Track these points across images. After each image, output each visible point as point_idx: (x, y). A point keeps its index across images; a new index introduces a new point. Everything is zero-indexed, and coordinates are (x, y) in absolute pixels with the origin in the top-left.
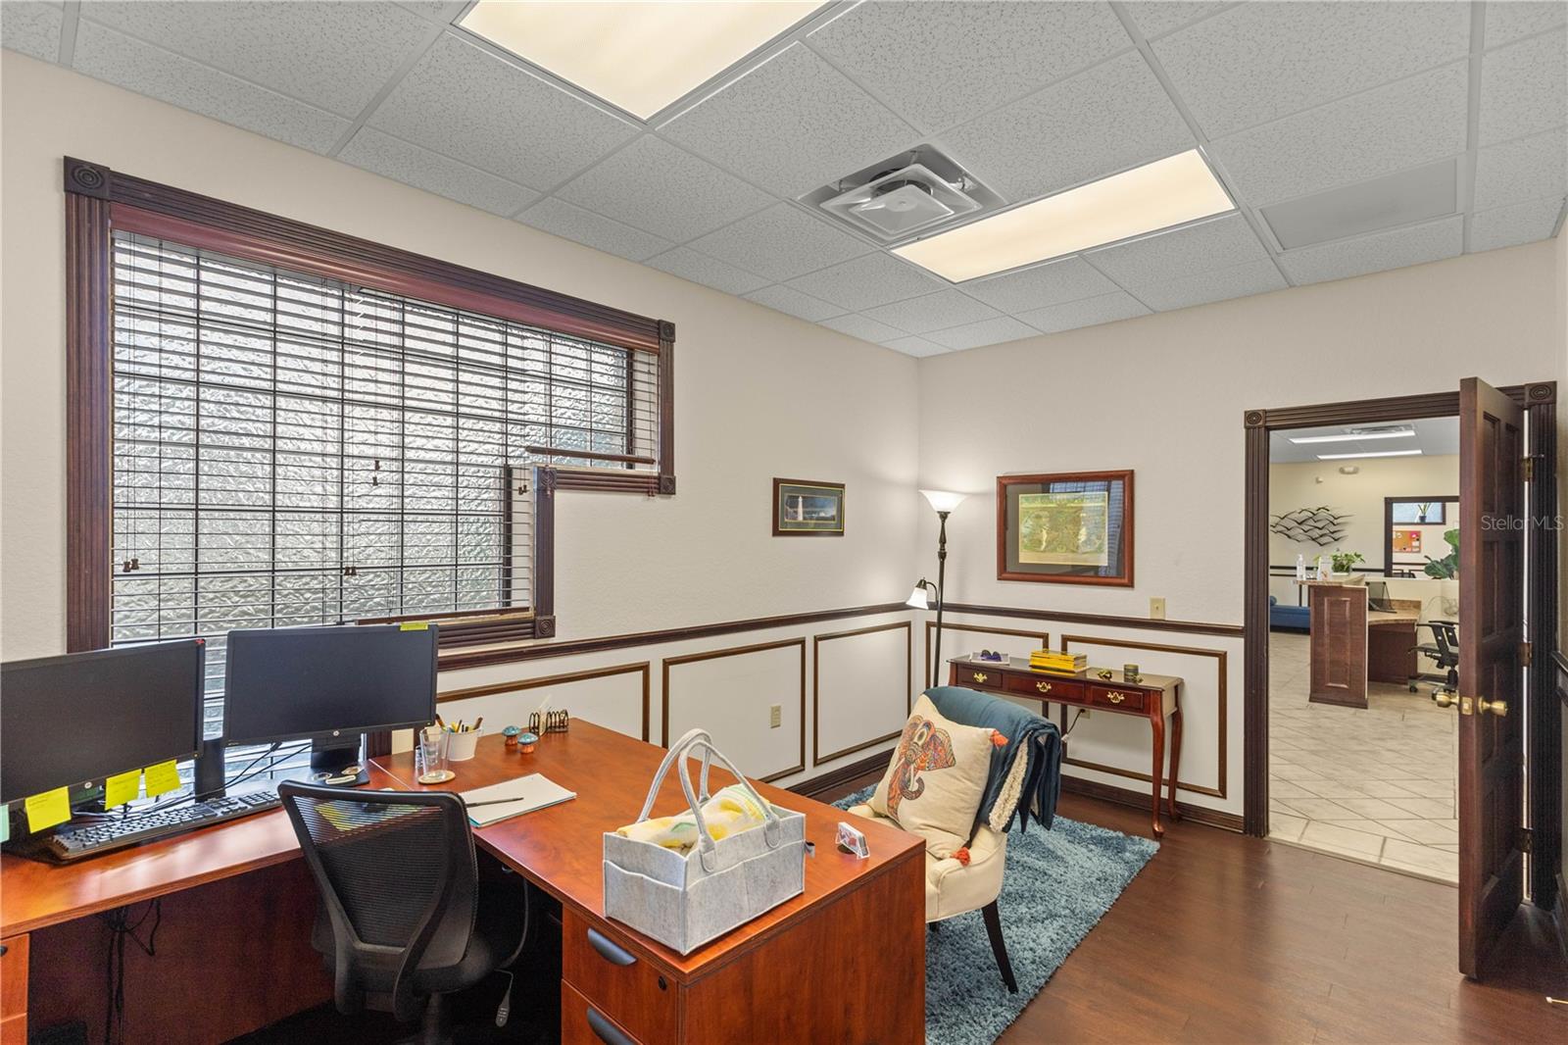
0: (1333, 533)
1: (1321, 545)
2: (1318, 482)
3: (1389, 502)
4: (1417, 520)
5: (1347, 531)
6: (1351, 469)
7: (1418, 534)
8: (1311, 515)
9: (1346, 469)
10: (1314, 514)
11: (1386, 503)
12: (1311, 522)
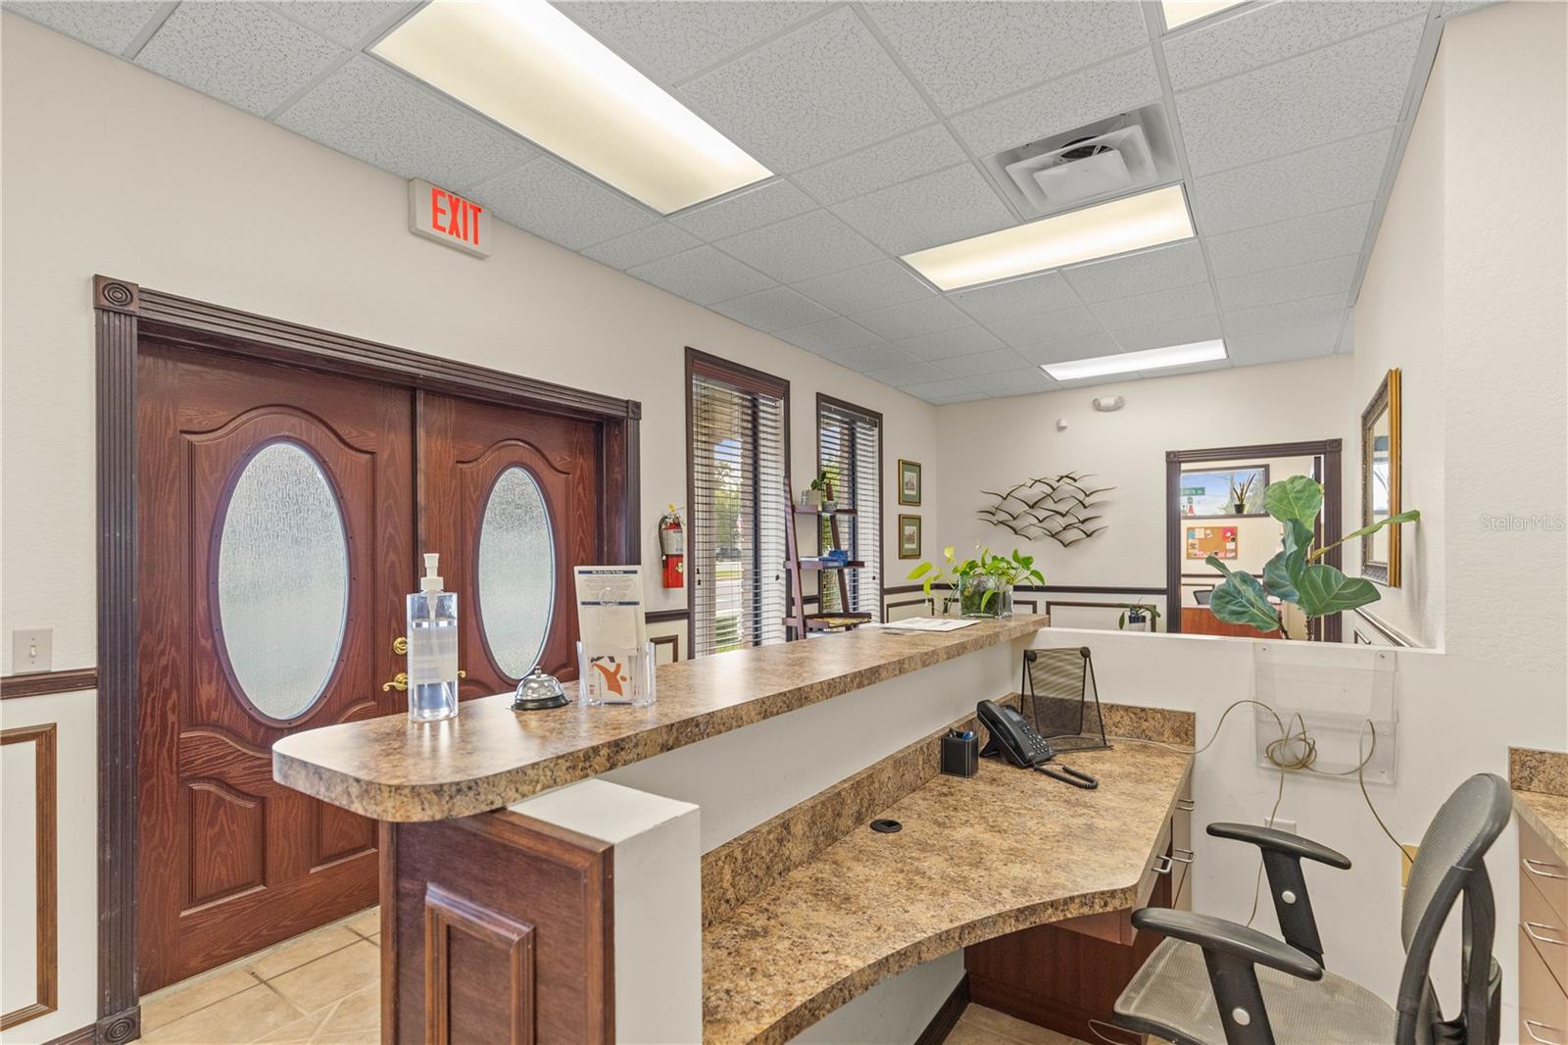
0: (1083, 522)
1: (1065, 546)
2: (1061, 429)
3: (1174, 460)
5: (1108, 519)
6: (1111, 401)
7: (1233, 531)
8: (1048, 490)
9: (1108, 401)
10: (1052, 488)
11: (1167, 462)
12: (1049, 504)
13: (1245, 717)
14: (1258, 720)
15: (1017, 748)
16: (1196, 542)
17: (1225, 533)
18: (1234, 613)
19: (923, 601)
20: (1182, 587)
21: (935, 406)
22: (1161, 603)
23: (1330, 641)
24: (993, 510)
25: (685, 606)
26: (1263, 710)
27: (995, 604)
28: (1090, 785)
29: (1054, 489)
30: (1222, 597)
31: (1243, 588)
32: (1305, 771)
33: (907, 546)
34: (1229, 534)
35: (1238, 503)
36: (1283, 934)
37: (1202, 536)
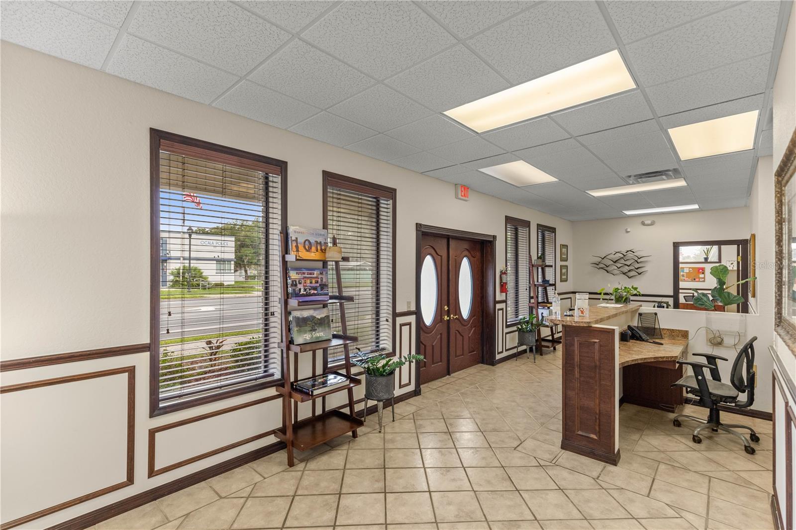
0: (637, 269)
1: (629, 278)
2: (627, 232)
3: (676, 246)
4: (703, 260)
5: (648, 268)
6: (649, 222)
7: (703, 269)
8: (622, 256)
9: (647, 222)
10: (624, 255)
11: (674, 246)
12: (622, 261)
13: (703, 332)
14: (707, 332)
15: (640, 336)
16: (685, 274)
17: (699, 270)
18: (700, 304)
19: (600, 299)
20: (680, 294)
21: (572, 222)
22: (671, 301)
23: (743, 313)
24: (598, 263)
25: (505, 299)
26: (708, 329)
27: (627, 301)
28: (662, 344)
29: (624, 256)
30: (696, 300)
31: (703, 297)
32: (720, 345)
33: (563, 277)
34: (701, 271)
35: (706, 257)
36: (712, 376)
37: (688, 271)
